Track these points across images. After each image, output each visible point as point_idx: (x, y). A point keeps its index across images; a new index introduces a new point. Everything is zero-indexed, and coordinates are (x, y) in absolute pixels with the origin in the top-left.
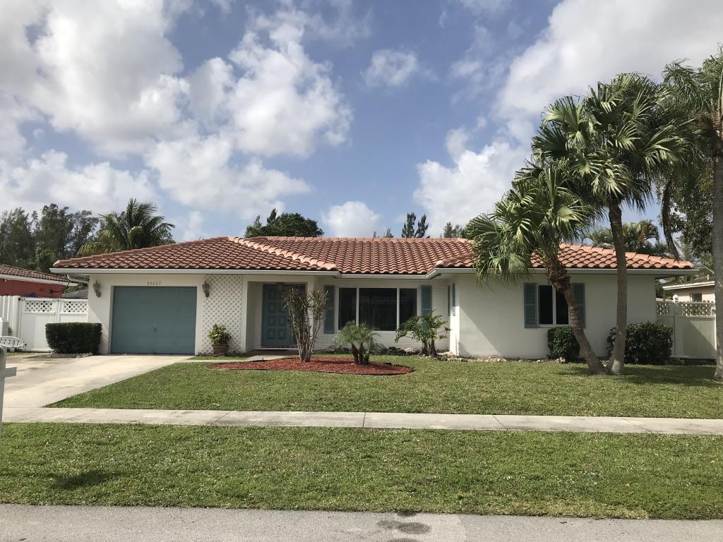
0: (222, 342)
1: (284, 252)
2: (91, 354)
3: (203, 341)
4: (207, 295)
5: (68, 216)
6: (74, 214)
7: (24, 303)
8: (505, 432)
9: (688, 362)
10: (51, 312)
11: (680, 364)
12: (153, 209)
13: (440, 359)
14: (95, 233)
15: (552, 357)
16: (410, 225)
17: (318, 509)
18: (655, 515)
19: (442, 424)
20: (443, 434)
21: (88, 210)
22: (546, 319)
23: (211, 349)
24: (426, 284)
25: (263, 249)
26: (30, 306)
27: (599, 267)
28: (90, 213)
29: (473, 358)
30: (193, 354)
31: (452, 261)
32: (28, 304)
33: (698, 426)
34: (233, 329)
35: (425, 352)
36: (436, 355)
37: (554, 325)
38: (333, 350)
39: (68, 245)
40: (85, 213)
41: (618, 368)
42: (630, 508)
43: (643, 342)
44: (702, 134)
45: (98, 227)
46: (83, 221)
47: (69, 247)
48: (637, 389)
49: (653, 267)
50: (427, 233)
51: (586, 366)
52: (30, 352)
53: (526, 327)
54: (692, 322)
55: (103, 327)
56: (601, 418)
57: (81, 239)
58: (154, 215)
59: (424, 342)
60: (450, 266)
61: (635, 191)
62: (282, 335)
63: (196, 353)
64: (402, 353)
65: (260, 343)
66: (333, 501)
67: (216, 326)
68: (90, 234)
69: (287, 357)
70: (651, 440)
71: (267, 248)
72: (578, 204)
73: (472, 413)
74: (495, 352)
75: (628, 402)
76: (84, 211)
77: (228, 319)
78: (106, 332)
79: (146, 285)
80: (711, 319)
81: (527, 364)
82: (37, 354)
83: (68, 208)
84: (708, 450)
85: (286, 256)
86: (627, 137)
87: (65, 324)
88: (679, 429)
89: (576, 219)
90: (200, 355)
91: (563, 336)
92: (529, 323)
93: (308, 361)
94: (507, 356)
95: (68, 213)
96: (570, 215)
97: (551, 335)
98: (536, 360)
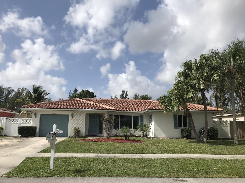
0: (77, 133)
1: (97, 104)
2: (33, 137)
3: (71, 132)
4: (72, 117)
5: (3, 89)
6: (5, 88)
7: (8, 119)
8: (184, 159)
9: (223, 139)
10: (17, 123)
11: (221, 140)
12: (42, 88)
13: (149, 138)
14: (12, 95)
15: (183, 138)
16: (123, 94)
17: (153, 177)
18: (240, 177)
19: (164, 157)
20: (167, 159)
21: (10, 87)
22: (180, 126)
23: (73, 135)
24: (142, 114)
25: (89, 103)
26: (10, 121)
27: (193, 110)
28: (11, 88)
29: (159, 138)
30: (67, 137)
31: (152, 107)
32: (9, 120)
33: (236, 157)
34: (81, 128)
35: (143, 136)
36: (147, 137)
37: (183, 128)
38: (113, 136)
39: (2, 99)
40: (9, 88)
41: (206, 141)
42: (233, 175)
43: (210, 133)
44: (227, 72)
45: (14, 93)
46: (8, 91)
47: (2, 100)
48: (214, 147)
49: (212, 110)
50: (128, 97)
51: (196, 140)
52: (11, 136)
53: (174, 128)
54: (222, 127)
55: (37, 128)
56: (207, 155)
57: (7, 97)
58: (42, 90)
59: (143, 133)
60: (152, 109)
61: (207, 88)
62: (92, 131)
63: (68, 136)
64: (135, 136)
65: (88, 133)
66: (156, 175)
67: (75, 127)
68: (11, 95)
69: (99, 138)
70: (225, 160)
71: (90, 102)
72: (193, 91)
73: (170, 154)
74: (165, 136)
75: (213, 150)
76: (9, 87)
77: (79, 125)
78: (38, 129)
79: (52, 114)
80: (228, 126)
81: (176, 140)
82: (14, 137)
83: (3, 86)
84: (242, 163)
85: (97, 105)
86: (205, 73)
87: (25, 127)
88: (231, 158)
89: (193, 96)
90: (69, 137)
91: (186, 131)
92: (175, 127)
93: (109, 139)
94: (169, 137)
95: (3, 87)
96: (191, 95)
97: (182, 131)
98: (178, 139)
